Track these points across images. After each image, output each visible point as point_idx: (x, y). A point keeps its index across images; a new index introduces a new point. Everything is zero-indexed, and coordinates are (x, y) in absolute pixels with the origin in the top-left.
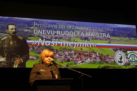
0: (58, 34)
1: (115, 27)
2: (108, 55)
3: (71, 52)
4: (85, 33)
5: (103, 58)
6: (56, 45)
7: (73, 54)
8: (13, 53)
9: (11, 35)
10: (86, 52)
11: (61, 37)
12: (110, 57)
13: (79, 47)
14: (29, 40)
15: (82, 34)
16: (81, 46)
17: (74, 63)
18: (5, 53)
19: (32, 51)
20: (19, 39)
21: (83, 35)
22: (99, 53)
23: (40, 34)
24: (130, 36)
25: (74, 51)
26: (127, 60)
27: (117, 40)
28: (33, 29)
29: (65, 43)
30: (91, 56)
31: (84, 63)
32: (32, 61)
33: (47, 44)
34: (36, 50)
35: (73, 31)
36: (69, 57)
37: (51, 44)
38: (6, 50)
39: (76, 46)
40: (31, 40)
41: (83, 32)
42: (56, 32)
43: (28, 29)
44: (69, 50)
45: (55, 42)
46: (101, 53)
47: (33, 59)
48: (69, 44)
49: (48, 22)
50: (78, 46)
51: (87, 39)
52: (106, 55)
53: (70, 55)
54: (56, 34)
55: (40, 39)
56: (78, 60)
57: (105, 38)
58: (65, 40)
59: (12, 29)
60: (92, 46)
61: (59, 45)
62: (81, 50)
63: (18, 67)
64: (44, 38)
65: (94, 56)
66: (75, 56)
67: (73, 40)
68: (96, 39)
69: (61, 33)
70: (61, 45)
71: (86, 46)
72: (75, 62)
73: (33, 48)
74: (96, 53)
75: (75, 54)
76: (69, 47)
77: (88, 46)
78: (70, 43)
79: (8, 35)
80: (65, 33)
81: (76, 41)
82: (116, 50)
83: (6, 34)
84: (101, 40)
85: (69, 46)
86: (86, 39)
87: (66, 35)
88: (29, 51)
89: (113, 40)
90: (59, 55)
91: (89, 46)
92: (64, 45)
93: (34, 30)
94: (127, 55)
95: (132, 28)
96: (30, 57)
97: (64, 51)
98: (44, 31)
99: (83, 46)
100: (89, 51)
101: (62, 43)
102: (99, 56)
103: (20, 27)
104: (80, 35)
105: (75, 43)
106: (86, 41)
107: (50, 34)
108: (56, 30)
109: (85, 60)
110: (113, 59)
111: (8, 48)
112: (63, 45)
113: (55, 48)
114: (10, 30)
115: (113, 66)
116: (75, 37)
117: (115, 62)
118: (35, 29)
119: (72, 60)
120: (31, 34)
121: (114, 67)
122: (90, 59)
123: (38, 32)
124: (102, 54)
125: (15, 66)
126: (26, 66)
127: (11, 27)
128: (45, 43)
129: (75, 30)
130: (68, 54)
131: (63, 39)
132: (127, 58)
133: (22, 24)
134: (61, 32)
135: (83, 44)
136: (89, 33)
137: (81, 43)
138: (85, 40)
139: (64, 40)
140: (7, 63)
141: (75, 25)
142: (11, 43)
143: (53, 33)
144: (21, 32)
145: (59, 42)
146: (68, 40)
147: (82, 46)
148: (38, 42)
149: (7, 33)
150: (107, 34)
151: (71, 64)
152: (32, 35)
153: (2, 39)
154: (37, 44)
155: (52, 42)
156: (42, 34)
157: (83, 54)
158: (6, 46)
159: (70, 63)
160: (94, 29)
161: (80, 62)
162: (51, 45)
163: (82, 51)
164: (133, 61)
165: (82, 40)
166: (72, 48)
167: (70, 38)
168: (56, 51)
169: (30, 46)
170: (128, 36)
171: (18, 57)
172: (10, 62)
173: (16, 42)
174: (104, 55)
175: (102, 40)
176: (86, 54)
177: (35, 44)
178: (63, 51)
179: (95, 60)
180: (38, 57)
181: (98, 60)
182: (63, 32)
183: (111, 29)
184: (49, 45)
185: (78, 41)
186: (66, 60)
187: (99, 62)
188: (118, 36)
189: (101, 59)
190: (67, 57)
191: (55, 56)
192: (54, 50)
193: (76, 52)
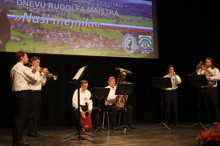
0: (51, 8)
1: (126, 3)
2: (114, 40)
3: (66, 33)
4: (86, 8)
5: (108, 42)
6: (47, 23)
7: (69, 36)
10: (86, 34)
11: (55, 12)
12: (117, 42)
13: (77, 27)
14: (10, 14)
15: (83, 9)
16: (79, 26)
17: (69, 47)
19: (13, 29)
22: (102, 36)
23: (25, 6)
24: (143, 15)
25: (70, 32)
26: (137, 47)
27: (127, 20)
29: (59, 20)
30: (92, 40)
31: (83, 48)
32: (14, 43)
33: (35, 20)
34: (19, 28)
35: (71, 5)
36: (63, 40)
37: (40, 21)
39: (74, 25)
40: (12, 14)
41: (83, 6)
42: (47, 4)
44: (63, 30)
45: (46, 19)
46: (105, 36)
48: (64, 22)
50: (76, 25)
51: (89, 17)
52: (112, 39)
53: (65, 36)
54: (47, 7)
55: (26, 14)
56: (75, 44)
57: (112, 16)
58: (60, 16)
60: (94, 26)
61: (50, 22)
62: (79, 31)
64: (31, 12)
65: (96, 40)
66: (72, 39)
68: (100, 17)
69: (53, 6)
70: (54, 23)
71: (86, 26)
72: (71, 47)
73: (16, 25)
74: (98, 36)
75: (72, 36)
76: (63, 26)
77: (89, 27)
78: (66, 21)
80: (60, 6)
81: (74, 19)
82: (124, 34)
84: (106, 18)
85: (64, 24)
86: (87, 16)
87: (61, 9)
88: (10, 30)
89: (122, 19)
90: (51, 37)
91: (91, 25)
92: (58, 24)
94: (138, 40)
95: (146, 5)
96: (12, 37)
98: (31, 2)
99: (83, 26)
100: (91, 33)
101: (55, 20)
102: (102, 41)
104: (80, 10)
105: (73, 21)
107: (39, 7)
108: (47, 2)
110: (120, 44)
112: (56, 23)
113: (46, 27)
115: (119, 53)
116: (72, 13)
117: (122, 48)
119: (67, 44)
120: (13, 5)
121: (121, 55)
122: (91, 43)
123: (23, 3)
124: (106, 38)
126: (6, 49)
128: (32, 20)
129: (73, 2)
130: (62, 36)
132: (138, 44)
134: (54, 5)
135: (83, 22)
136: (92, 8)
137: (80, 21)
138: (86, 18)
139: (57, 16)
143: (43, 6)
145: (51, 19)
146: (63, 17)
147: (81, 25)
148: (22, 17)
150: (114, 11)
151: (66, 49)
152: (15, 6)
154: (22, 19)
155: (41, 18)
156: (29, 6)
157: (82, 36)
159: (64, 47)
160: (99, 3)
161: (78, 46)
162: (41, 23)
163: (82, 33)
164: (145, 48)
165: (82, 17)
166: (68, 27)
167: (66, 14)
168: (47, 31)
169: (12, 23)
170: (142, 15)
174: (109, 39)
175: (108, 19)
176: (86, 36)
177: (18, 20)
178: (56, 31)
179: (97, 45)
180: (22, 38)
181: (102, 45)
182: (57, 5)
183: (121, 5)
184: (37, 21)
185: (76, 18)
186: (60, 43)
187: (103, 48)
188: (129, 14)
189: (105, 44)
190: (61, 40)
191: (45, 37)
192: (43, 29)
193: (73, 33)
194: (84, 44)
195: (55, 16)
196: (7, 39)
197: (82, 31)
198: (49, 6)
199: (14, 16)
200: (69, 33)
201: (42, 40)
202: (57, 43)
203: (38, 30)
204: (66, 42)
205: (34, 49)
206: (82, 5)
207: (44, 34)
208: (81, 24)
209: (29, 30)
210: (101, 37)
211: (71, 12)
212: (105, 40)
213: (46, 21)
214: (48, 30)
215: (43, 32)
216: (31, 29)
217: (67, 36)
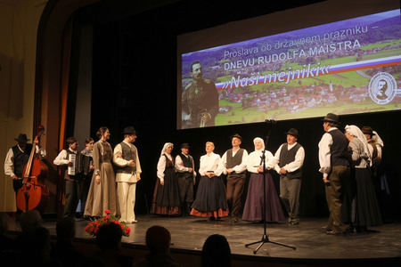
0: (261, 63)
1: (375, 21)
2: (354, 87)
3: (280, 91)
4: (306, 50)
5: (342, 93)
6: (257, 83)
7: (285, 95)
8: (199, 107)
9: (197, 80)
10: (307, 87)
11: (266, 67)
12: (358, 89)
13: (296, 80)
14: (218, 82)
15: (302, 53)
16: (299, 77)
17: (285, 110)
19: (222, 99)
20: (206, 84)
21: (304, 54)
22: (333, 86)
23: (233, 69)
25: (286, 88)
26: (398, 92)
27: (377, 51)
28: (223, 64)
29: (271, 76)
30: (318, 94)
31: (304, 108)
32: (223, 115)
33: (244, 83)
34: (227, 97)
35: (286, 52)
36: (277, 101)
37: (249, 83)
38: (191, 102)
39: (291, 78)
40: (220, 82)
42: (256, 60)
43: (217, 64)
44: (277, 88)
45: (255, 79)
46: (338, 85)
47: (224, 112)
48: (277, 77)
49: (244, 46)
50: (293, 78)
51: (312, 61)
52: (350, 86)
53: (279, 96)
54: (256, 64)
55: (233, 78)
56: (292, 104)
57: (349, 50)
58: (272, 70)
59: (197, 70)
60: (320, 73)
61: (261, 82)
62: (298, 85)
63: (206, 126)
64: (239, 75)
65: (323, 93)
66: (288, 98)
67: (284, 69)
68: (329, 57)
69: (264, 60)
70: (265, 82)
71: (308, 76)
73: (224, 94)
74: (327, 86)
75: (288, 94)
76: (277, 83)
77: (313, 75)
78: (280, 75)
80: (271, 57)
81: (290, 70)
82: (372, 74)
83: (190, 80)
84: (340, 56)
85: (277, 80)
86: (310, 61)
87: (273, 61)
88: (218, 100)
89: (368, 51)
90: (262, 100)
91: (315, 75)
92: (270, 82)
93: (225, 64)
94: (399, 79)
97: (269, 92)
98: (239, 63)
99: (303, 77)
100: (315, 84)
101: (266, 77)
102: (333, 92)
103: (206, 64)
104: (298, 56)
105: (289, 74)
106: (310, 65)
107: (247, 66)
108: (256, 57)
109: (305, 103)
110: (364, 92)
111: (193, 99)
112: (267, 81)
113: (255, 89)
114: (195, 72)
115: (363, 107)
116: (288, 63)
117: (368, 98)
118: (226, 62)
119: (282, 106)
121: (366, 109)
122: (316, 98)
123: (230, 66)
124: (340, 87)
125: (202, 125)
127: (196, 66)
128: (240, 84)
129: (288, 48)
130: (275, 96)
132: (399, 86)
133: (209, 58)
134: (264, 58)
135: (303, 71)
136: (316, 48)
137: (300, 70)
138: (307, 64)
139: (269, 72)
140: (192, 122)
141: (289, 38)
142: (197, 91)
143: (252, 63)
144: (208, 72)
145: (261, 78)
146: (277, 70)
147: (301, 77)
148: (230, 82)
149: (190, 78)
150: (353, 41)
151: (281, 113)
152: (222, 72)
153: (186, 88)
156: (236, 68)
157: (302, 92)
158: (190, 97)
159: (278, 111)
160: (327, 37)
161: (297, 107)
162: (249, 85)
163: (302, 87)
165: (301, 65)
166: (283, 83)
167: (280, 66)
169: (220, 92)
171: (205, 111)
172: (196, 120)
173: (201, 89)
174: (345, 87)
175: (343, 56)
176: (308, 90)
177: (226, 88)
178: (267, 91)
179: (325, 100)
181: (333, 98)
182: (268, 60)
183: (364, 28)
184: (246, 84)
185: (293, 68)
186: (273, 107)
187: (334, 102)
188: (382, 39)
189: (337, 96)
190: (274, 102)
191: (255, 102)
192: (253, 92)
193: (290, 90)
194: (306, 101)
195: (267, 72)
196: (216, 112)
197: (302, 84)
198: (259, 61)
199: (221, 84)
200: (284, 90)
201: (251, 107)
202: (270, 107)
203: (247, 95)
204: (282, 103)
205: (243, 118)
206: (302, 47)
207: (254, 98)
208: (301, 74)
209: (237, 96)
210: (331, 86)
211: (286, 62)
212: (338, 91)
213: (255, 81)
214: (258, 93)
215: (252, 97)
216: (239, 95)
217: (282, 96)
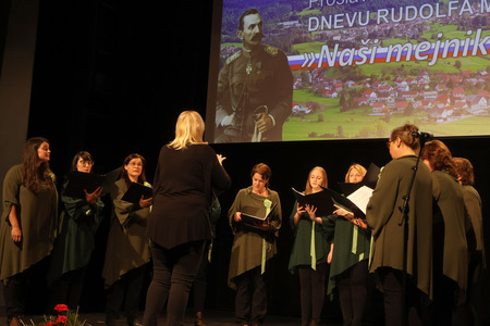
0: (382, 22)
3: (418, 80)
4: (475, 3)
6: (372, 61)
8: (252, 101)
9: (250, 46)
10: (473, 75)
11: (391, 30)
13: (450, 59)
14: (294, 54)
15: (466, 7)
16: (455, 54)
17: (426, 118)
18: (232, 99)
19: (299, 88)
20: (268, 55)
21: (470, 9)
23: (325, 29)
25: (430, 75)
28: (306, 18)
31: (463, 117)
32: (299, 119)
34: (310, 84)
35: (434, 2)
36: (410, 99)
37: (356, 59)
38: (235, 90)
39: (440, 55)
40: (298, 54)
42: (373, 14)
43: (293, 18)
44: (412, 73)
45: (369, 52)
47: (301, 114)
48: (413, 52)
50: (445, 55)
51: (484, 24)
53: (414, 90)
54: (372, 22)
55: (325, 48)
56: (441, 106)
58: (403, 37)
59: (253, 26)
61: (380, 58)
62: (455, 70)
63: (264, 139)
64: (337, 42)
66: (433, 95)
69: (389, 17)
70: (388, 60)
71: (474, 53)
72: (429, 116)
73: (304, 78)
75: (433, 86)
76: (413, 63)
77: (484, 52)
78: (418, 48)
79: (241, 45)
80: (404, 11)
81: (440, 39)
83: (237, 45)
85: (413, 57)
86: (479, 23)
87: (407, 19)
88: (292, 90)
90: (379, 95)
92: (398, 59)
93: (310, 19)
96: (295, 107)
97: (395, 80)
98: (339, 18)
99: (465, 54)
100: (488, 69)
101: (391, 50)
103: (271, 15)
104: (457, 11)
105: (436, 46)
106: (479, 31)
107: (355, 25)
108: (373, 10)
109: (466, 106)
112: (393, 58)
113: (368, 71)
114: (247, 31)
116: (436, 25)
118: (312, 15)
119: (419, 110)
120: (301, 33)
122: (487, 98)
123: (320, 24)
125: (256, 138)
128: (337, 58)
130: (407, 89)
131: (396, 37)
133: (278, 4)
134: (390, 12)
135: (466, 43)
137: (459, 41)
138: (475, 29)
139: (398, 40)
142: (249, 70)
143: (364, 21)
144: (274, 32)
145: (381, 50)
146: (413, 38)
147: (460, 53)
148: (317, 56)
149: (238, 41)
151: (417, 123)
152: (304, 35)
153: (228, 62)
154: (317, 60)
155: (359, 52)
156: (332, 28)
157: (461, 84)
158: (235, 80)
161: (450, 112)
162: (357, 63)
163: (461, 73)
165: (463, 29)
166: (424, 64)
167: (420, 30)
168: (370, 83)
169: (296, 73)
171: (263, 110)
172: (244, 126)
173: (259, 64)
176: (474, 81)
177: (309, 65)
178: (392, 78)
180: (315, 107)
182: (397, 12)
184: (350, 62)
185: (446, 35)
186: (401, 110)
190: (405, 100)
191: (366, 99)
192: (362, 78)
193: (437, 78)
194: (469, 103)
195: (393, 40)
196: (286, 114)
197: (463, 69)
198: (379, 16)
199: (300, 57)
200: (426, 79)
201: (358, 107)
202: (395, 109)
203: (351, 83)
204: (420, 103)
205: (340, 129)
207: (364, 90)
208: (461, 49)
209: (330, 84)
211: (433, 22)
213: (369, 57)
214: (373, 81)
215: (361, 86)
216: (335, 82)
217: (421, 89)
